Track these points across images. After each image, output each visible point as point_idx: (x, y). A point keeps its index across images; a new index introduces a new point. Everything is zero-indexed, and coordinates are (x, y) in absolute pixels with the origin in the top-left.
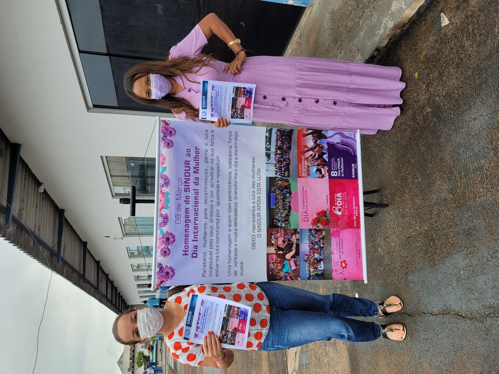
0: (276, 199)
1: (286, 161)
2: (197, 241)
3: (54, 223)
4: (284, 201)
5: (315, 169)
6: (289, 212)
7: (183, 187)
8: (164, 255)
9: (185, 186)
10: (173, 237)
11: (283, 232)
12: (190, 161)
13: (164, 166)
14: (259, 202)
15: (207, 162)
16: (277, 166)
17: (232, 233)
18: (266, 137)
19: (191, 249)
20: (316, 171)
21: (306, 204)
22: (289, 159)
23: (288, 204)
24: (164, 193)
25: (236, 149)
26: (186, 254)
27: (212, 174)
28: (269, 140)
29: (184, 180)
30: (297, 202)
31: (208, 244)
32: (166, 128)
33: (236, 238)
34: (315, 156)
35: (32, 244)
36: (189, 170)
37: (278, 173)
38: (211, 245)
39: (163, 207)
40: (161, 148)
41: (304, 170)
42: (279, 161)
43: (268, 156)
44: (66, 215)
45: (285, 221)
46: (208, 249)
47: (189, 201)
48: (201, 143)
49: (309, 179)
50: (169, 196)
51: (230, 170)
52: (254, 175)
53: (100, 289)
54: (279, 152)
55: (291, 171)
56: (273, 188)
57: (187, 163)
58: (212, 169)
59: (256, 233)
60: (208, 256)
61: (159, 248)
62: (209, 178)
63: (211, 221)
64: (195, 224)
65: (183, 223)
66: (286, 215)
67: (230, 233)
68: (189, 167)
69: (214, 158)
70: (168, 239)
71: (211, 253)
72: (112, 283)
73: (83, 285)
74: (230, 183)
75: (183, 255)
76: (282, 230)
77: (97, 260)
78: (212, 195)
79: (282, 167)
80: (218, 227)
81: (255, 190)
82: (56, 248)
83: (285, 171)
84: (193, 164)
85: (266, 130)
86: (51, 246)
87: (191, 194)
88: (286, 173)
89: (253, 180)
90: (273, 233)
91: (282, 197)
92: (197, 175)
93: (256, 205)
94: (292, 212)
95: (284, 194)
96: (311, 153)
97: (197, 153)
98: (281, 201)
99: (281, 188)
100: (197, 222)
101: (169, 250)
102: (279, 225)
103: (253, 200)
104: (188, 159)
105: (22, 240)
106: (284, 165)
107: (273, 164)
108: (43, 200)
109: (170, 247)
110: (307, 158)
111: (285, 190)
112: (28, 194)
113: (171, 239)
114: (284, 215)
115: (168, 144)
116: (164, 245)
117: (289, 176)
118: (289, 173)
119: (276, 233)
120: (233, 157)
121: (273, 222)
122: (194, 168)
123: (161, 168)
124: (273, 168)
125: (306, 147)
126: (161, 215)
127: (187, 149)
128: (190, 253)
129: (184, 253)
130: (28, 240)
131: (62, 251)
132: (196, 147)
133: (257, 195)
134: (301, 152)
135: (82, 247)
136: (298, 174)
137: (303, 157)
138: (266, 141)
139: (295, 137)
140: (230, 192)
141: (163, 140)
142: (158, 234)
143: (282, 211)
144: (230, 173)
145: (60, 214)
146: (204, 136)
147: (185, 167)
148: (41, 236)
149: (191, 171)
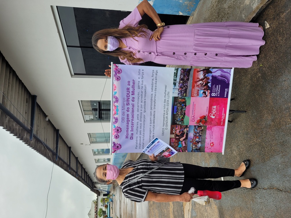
0: (177, 109)
1: (185, 87)
2: (133, 131)
3: (54, 137)
4: (181, 110)
5: (202, 91)
6: (184, 116)
7: (126, 103)
8: (116, 138)
9: (127, 102)
10: (121, 129)
11: (179, 127)
12: (129, 88)
13: (115, 91)
14: (167, 111)
15: (139, 88)
16: (180, 90)
17: (152, 127)
18: (175, 73)
19: (130, 135)
20: (203, 93)
21: (194, 112)
22: (187, 86)
23: (184, 112)
24: (116, 106)
25: (156, 81)
26: (127, 138)
27: (142, 96)
28: (176, 75)
29: (126, 99)
30: (189, 111)
31: (139, 133)
32: (116, 69)
33: (154, 130)
34: (203, 84)
35: (43, 149)
36: (129, 93)
37: (180, 95)
38: (140, 133)
39: (115, 114)
40: (114, 81)
41: (196, 92)
42: (181, 87)
43: (175, 84)
44: (60, 132)
45: (181, 121)
46: (138, 135)
47: (129, 110)
48: (136, 77)
49: (198, 98)
50: (118, 108)
51: (152, 93)
52: (165, 95)
53: (78, 173)
54: (181, 82)
55: (187, 93)
56: (176, 103)
57: (128, 89)
58: (142, 92)
59: (165, 127)
60: (139, 139)
61: (113, 134)
62: (140, 98)
63: (141, 121)
64: (132, 122)
65: (126, 122)
66: (182, 118)
67: (150, 127)
68: (129, 91)
69: (143, 86)
70: (118, 130)
71: (140, 137)
72: (84, 169)
73: (70, 170)
74: (152, 100)
75: (126, 138)
76: (179, 126)
77: (76, 157)
78: (141, 107)
79: (182, 91)
80: (144, 124)
81: (166, 104)
82: (55, 151)
83: (184, 93)
84: (131, 90)
85: (174, 69)
86: (53, 149)
87: (130, 106)
88: (185, 94)
89: (165, 98)
90: (174, 127)
91: (181, 108)
92: (133, 96)
93: (165, 112)
94: (186, 116)
95: (182, 106)
96: (201, 82)
97: (134, 83)
98: (180, 110)
99: (181, 103)
100: (133, 121)
101: (119, 136)
102: (178, 123)
103: (164, 110)
104: (128, 87)
105: (38, 147)
106: (184, 89)
107: (177, 89)
108: (48, 125)
109: (119, 134)
110: (198, 85)
111: (183, 104)
112: (40, 122)
113: (120, 130)
114: (181, 118)
115: (118, 78)
116: (116, 133)
117: (186, 96)
118: (186, 94)
119: (176, 127)
120: (154, 85)
121: (174, 122)
122: (132, 92)
123: (114, 92)
124: (177, 92)
125: (198, 78)
126: (114, 118)
127: (128, 81)
128: (129, 137)
129: (126, 137)
130: (41, 147)
131: (58, 152)
132: (133, 80)
133: (166, 107)
134: (195, 82)
135: (68, 150)
136: (192, 94)
137: (195, 85)
138: (174, 75)
139: (192, 72)
140: (151, 105)
141: (115, 76)
142: (113, 127)
143: (180, 115)
144: (152, 94)
145: (57, 131)
146: (138, 73)
147: (127, 91)
148: (48, 144)
149: (130, 94)
